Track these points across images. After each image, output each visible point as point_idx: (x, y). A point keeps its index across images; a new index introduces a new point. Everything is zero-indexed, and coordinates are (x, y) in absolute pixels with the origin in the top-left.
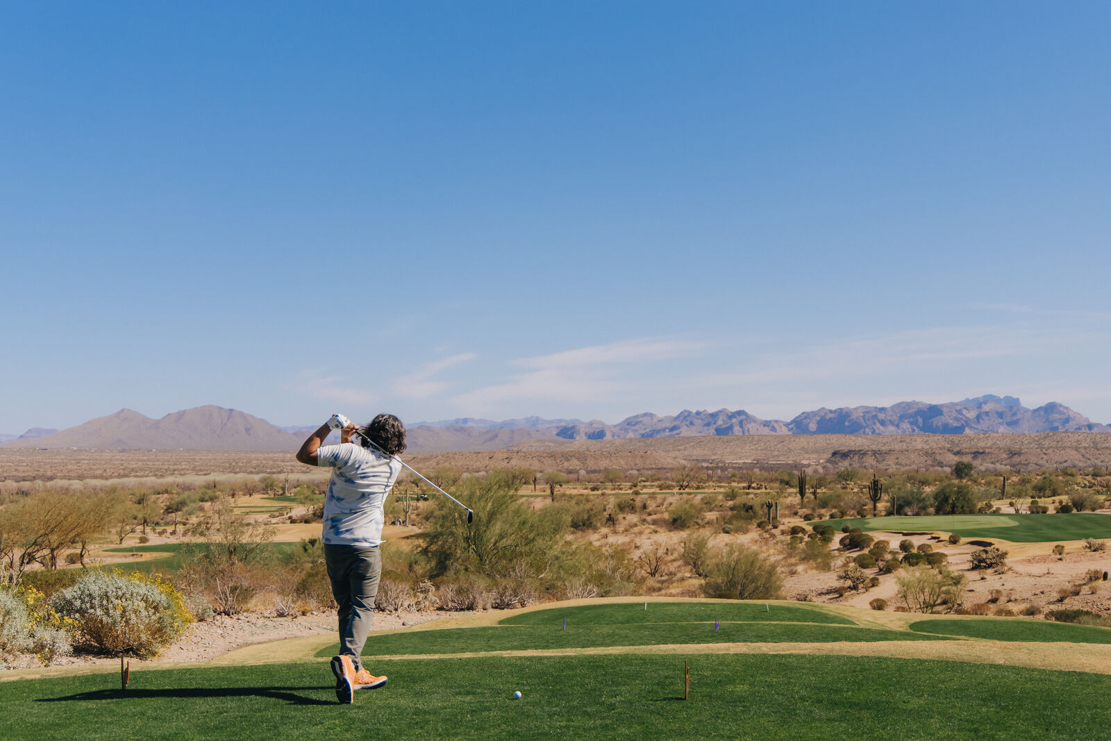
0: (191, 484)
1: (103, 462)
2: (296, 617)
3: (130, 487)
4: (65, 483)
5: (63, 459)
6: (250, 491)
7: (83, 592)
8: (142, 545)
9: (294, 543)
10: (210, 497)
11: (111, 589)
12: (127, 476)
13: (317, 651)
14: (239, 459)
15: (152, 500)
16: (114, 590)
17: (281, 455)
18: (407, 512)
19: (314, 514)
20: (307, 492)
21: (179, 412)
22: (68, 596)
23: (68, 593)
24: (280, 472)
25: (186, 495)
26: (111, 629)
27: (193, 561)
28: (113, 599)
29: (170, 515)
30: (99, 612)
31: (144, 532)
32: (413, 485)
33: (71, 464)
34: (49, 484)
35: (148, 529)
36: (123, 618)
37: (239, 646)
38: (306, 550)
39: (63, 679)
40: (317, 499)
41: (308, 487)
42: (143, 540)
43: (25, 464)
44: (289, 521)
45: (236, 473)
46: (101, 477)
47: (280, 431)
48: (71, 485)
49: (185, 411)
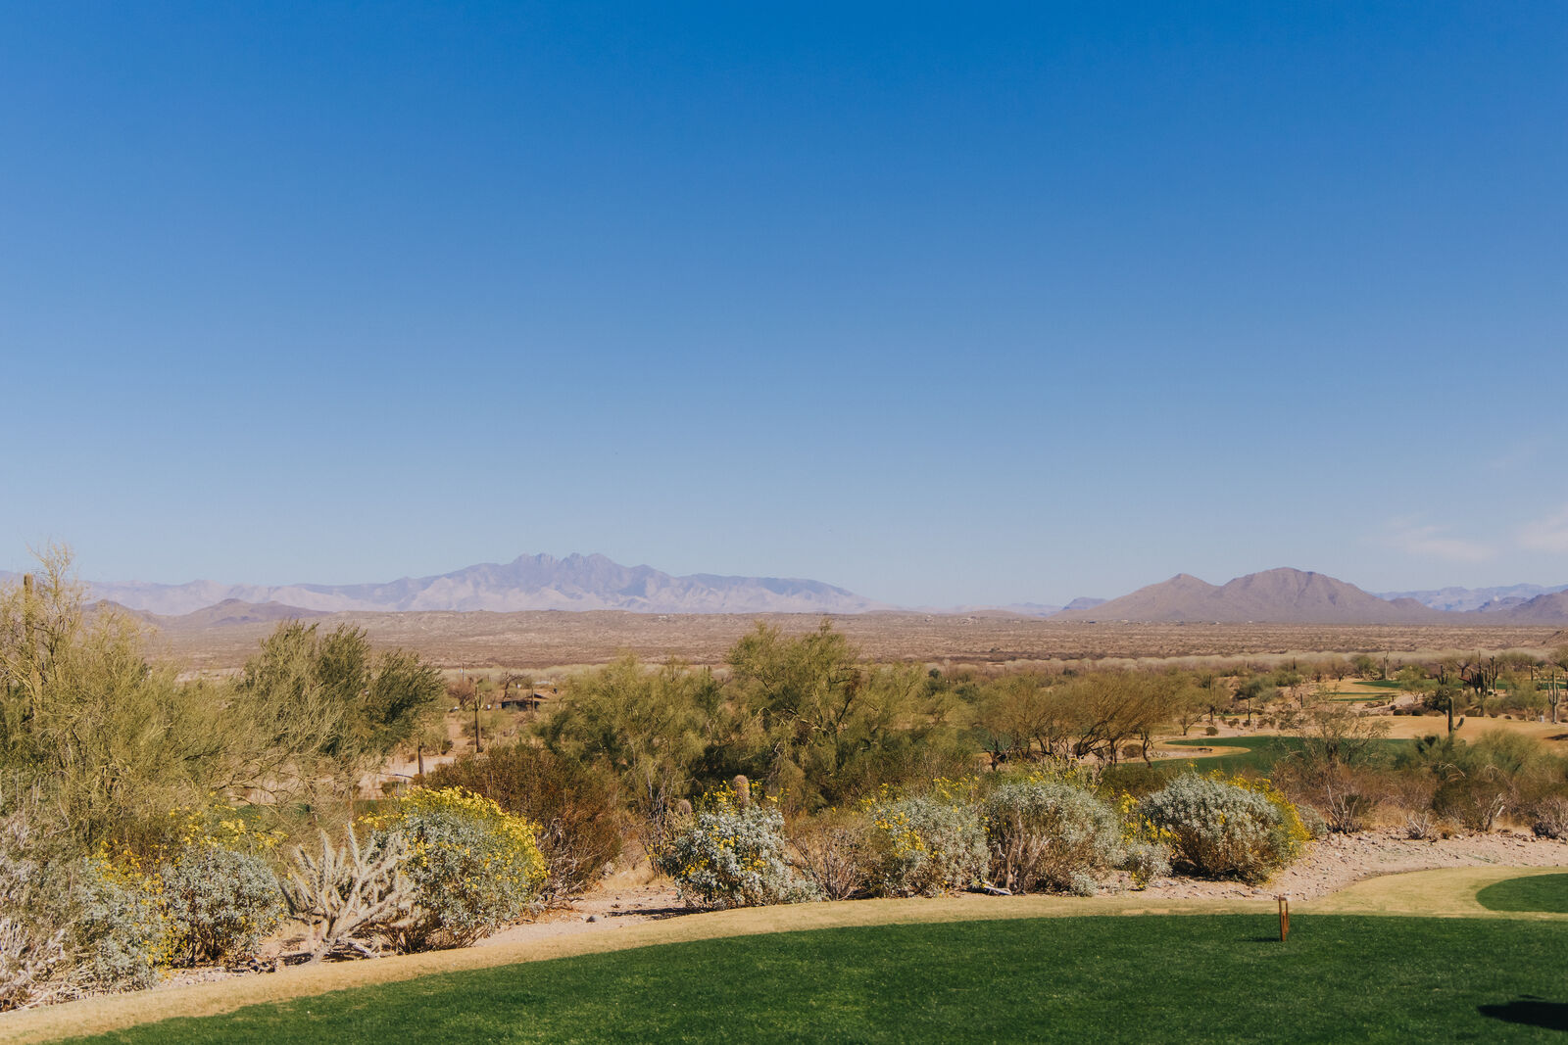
0: (1264, 665)
1: (1159, 638)
2: (1435, 841)
3: (1191, 667)
4: (1116, 661)
5: (1112, 634)
6: (1339, 673)
7: (1175, 798)
8: (1210, 737)
9: (1405, 740)
10: (1289, 680)
11: (1209, 795)
12: (1187, 654)
13: (1479, 890)
14: (1322, 633)
15: (1219, 683)
16: (1213, 797)
17: (1376, 629)
18: (1554, 704)
19: (1425, 704)
20: (1415, 677)
21: (1246, 577)
22: (1158, 802)
23: (1158, 798)
24: (1375, 651)
25: (1259, 677)
26: (1210, 845)
27: (1284, 760)
28: (1212, 809)
29: (1241, 702)
30: (1196, 824)
31: (1211, 721)
32: (1560, 668)
33: (1123, 640)
34: (1099, 663)
35: (1216, 719)
36: (1224, 832)
37: (1368, 876)
38: (1421, 750)
39: (1198, 917)
40: (1427, 685)
41: (1415, 670)
42: (1212, 731)
43: (1071, 639)
44: (1392, 712)
45: (1320, 651)
46: (1157, 655)
47: (1373, 598)
48: (1124, 664)
49: (1254, 575)
